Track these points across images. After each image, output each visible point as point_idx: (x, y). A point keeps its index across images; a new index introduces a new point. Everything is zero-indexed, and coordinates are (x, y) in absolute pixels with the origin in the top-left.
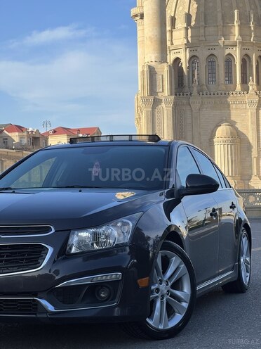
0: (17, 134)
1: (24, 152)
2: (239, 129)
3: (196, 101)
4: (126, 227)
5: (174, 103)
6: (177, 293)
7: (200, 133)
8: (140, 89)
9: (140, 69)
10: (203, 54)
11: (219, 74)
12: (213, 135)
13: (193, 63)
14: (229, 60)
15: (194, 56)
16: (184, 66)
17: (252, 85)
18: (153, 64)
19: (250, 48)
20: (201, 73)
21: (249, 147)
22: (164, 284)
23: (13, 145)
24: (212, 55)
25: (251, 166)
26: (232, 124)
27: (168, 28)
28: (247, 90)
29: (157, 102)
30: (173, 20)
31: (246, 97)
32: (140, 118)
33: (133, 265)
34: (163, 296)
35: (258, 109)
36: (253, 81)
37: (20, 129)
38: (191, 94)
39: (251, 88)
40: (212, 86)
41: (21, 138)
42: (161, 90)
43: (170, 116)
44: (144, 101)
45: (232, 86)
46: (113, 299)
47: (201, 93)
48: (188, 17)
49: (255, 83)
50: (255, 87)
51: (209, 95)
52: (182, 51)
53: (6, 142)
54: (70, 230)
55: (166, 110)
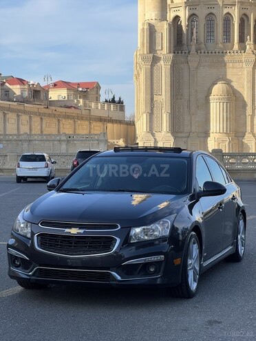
0: (18, 86)
1: (26, 105)
2: (235, 87)
3: (193, 60)
4: (166, 225)
5: (173, 61)
7: (197, 91)
8: (139, 45)
9: (140, 26)
10: (202, 13)
11: (217, 34)
12: (209, 93)
13: (192, 21)
14: (228, 19)
15: (194, 14)
16: (183, 24)
17: (249, 44)
18: (153, 22)
19: (248, 7)
20: (200, 31)
21: (245, 105)
23: (14, 97)
24: (211, 13)
25: (246, 123)
26: (228, 83)
28: (245, 49)
29: (155, 60)
31: (243, 56)
32: (138, 74)
33: (172, 249)
35: (254, 69)
36: (250, 40)
37: (21, 81)
38: (189, 52)
39: (248, 47)
40: (210, 45)
41: (22, 91)
42: (160, 48)
43: (168, 74)
44: (143, 59)
45: (230, 44)
46: (159, 272)
47: (199, 52)
49: (252, 43)
50: (252, 47)
51: (206, 54)
52: (182, 9)
53: (7, 95)
54: (130, 227)
55: (164, 68)
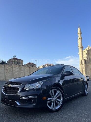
6: (58, 100)
10: (89, 58)
16: (86, 60)
18: (82, 60)
20: (88, 60)
22: (54, 98)
27: (83, 55)
30: (84, 54)
34: (54, 101)
38: (87, 63)
40: (90, 62)
42: (83, 63)
44: (81, 65)
48: (86, 54)
52: (86, 58)
54: (25, 84)
55: (84, 66)
